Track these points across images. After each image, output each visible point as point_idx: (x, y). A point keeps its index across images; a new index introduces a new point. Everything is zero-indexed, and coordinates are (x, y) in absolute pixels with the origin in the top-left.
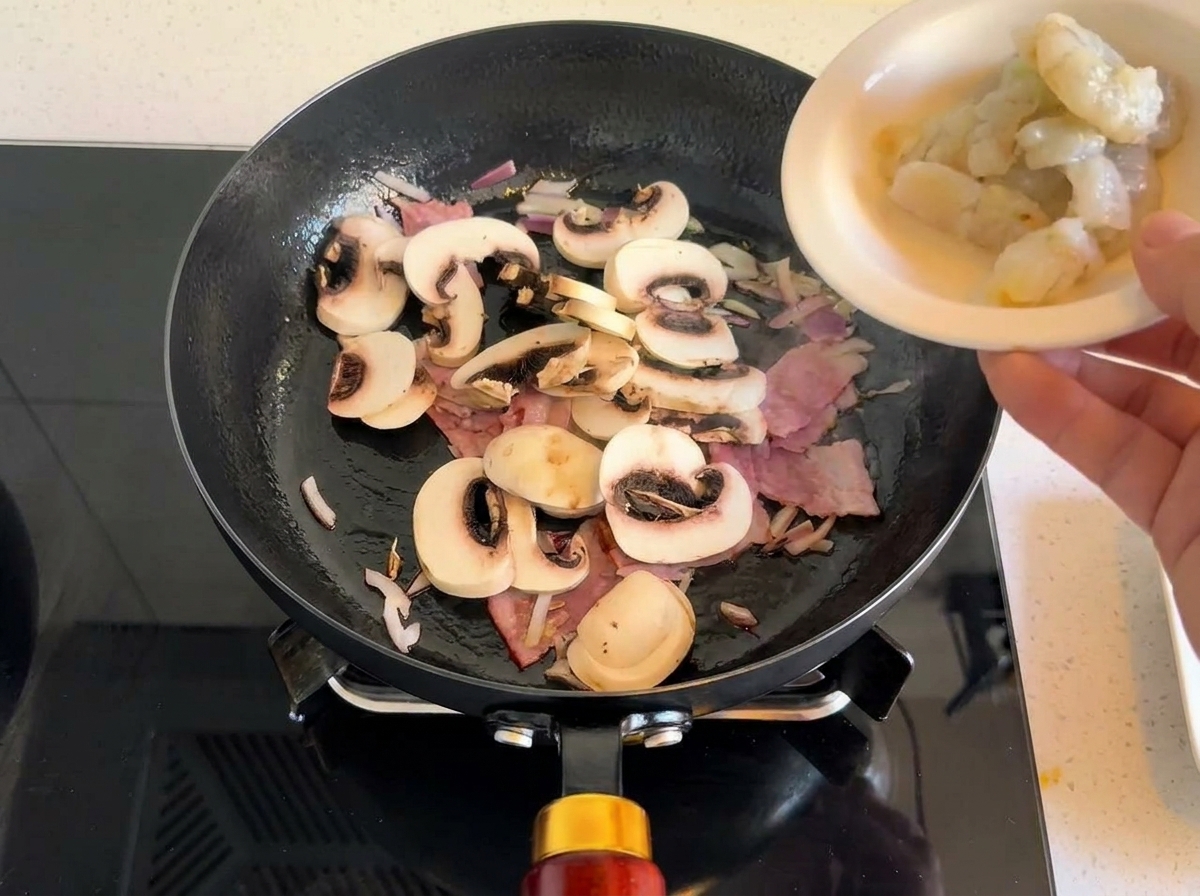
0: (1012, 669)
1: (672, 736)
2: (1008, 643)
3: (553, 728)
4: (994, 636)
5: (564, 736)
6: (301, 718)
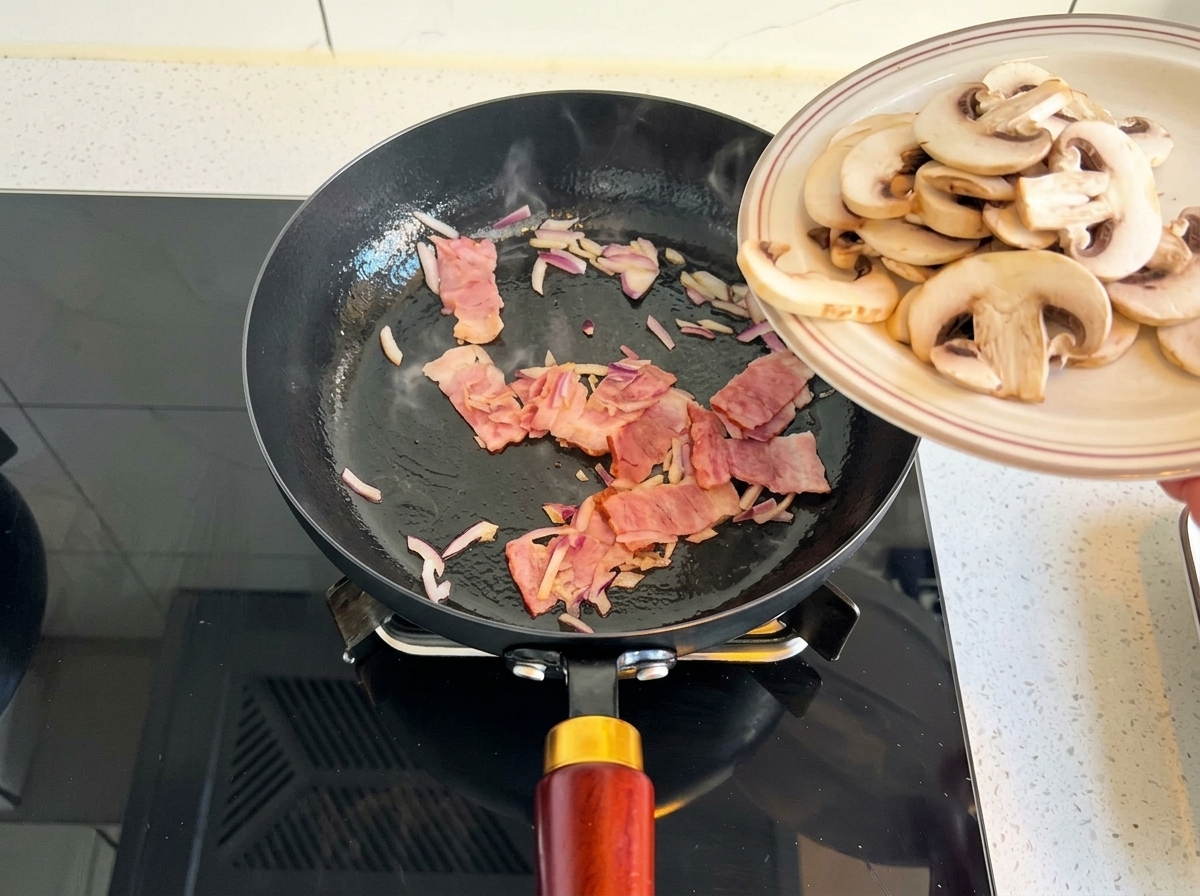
1: (660, 671)
3: (561, 664)
5: (570, 670)
6: (353, 660)
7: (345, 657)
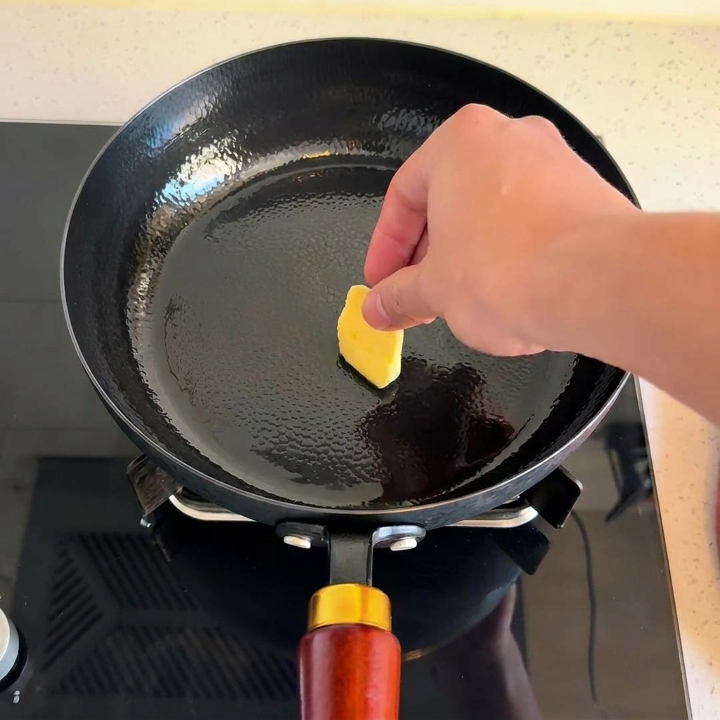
0: (651, 492)
1: (410, 543)
2: (649, 471)
3: (325, 534)
4: (640, 467)
5: (332, 542)
6: (148, 525)
7: (143, 522)
